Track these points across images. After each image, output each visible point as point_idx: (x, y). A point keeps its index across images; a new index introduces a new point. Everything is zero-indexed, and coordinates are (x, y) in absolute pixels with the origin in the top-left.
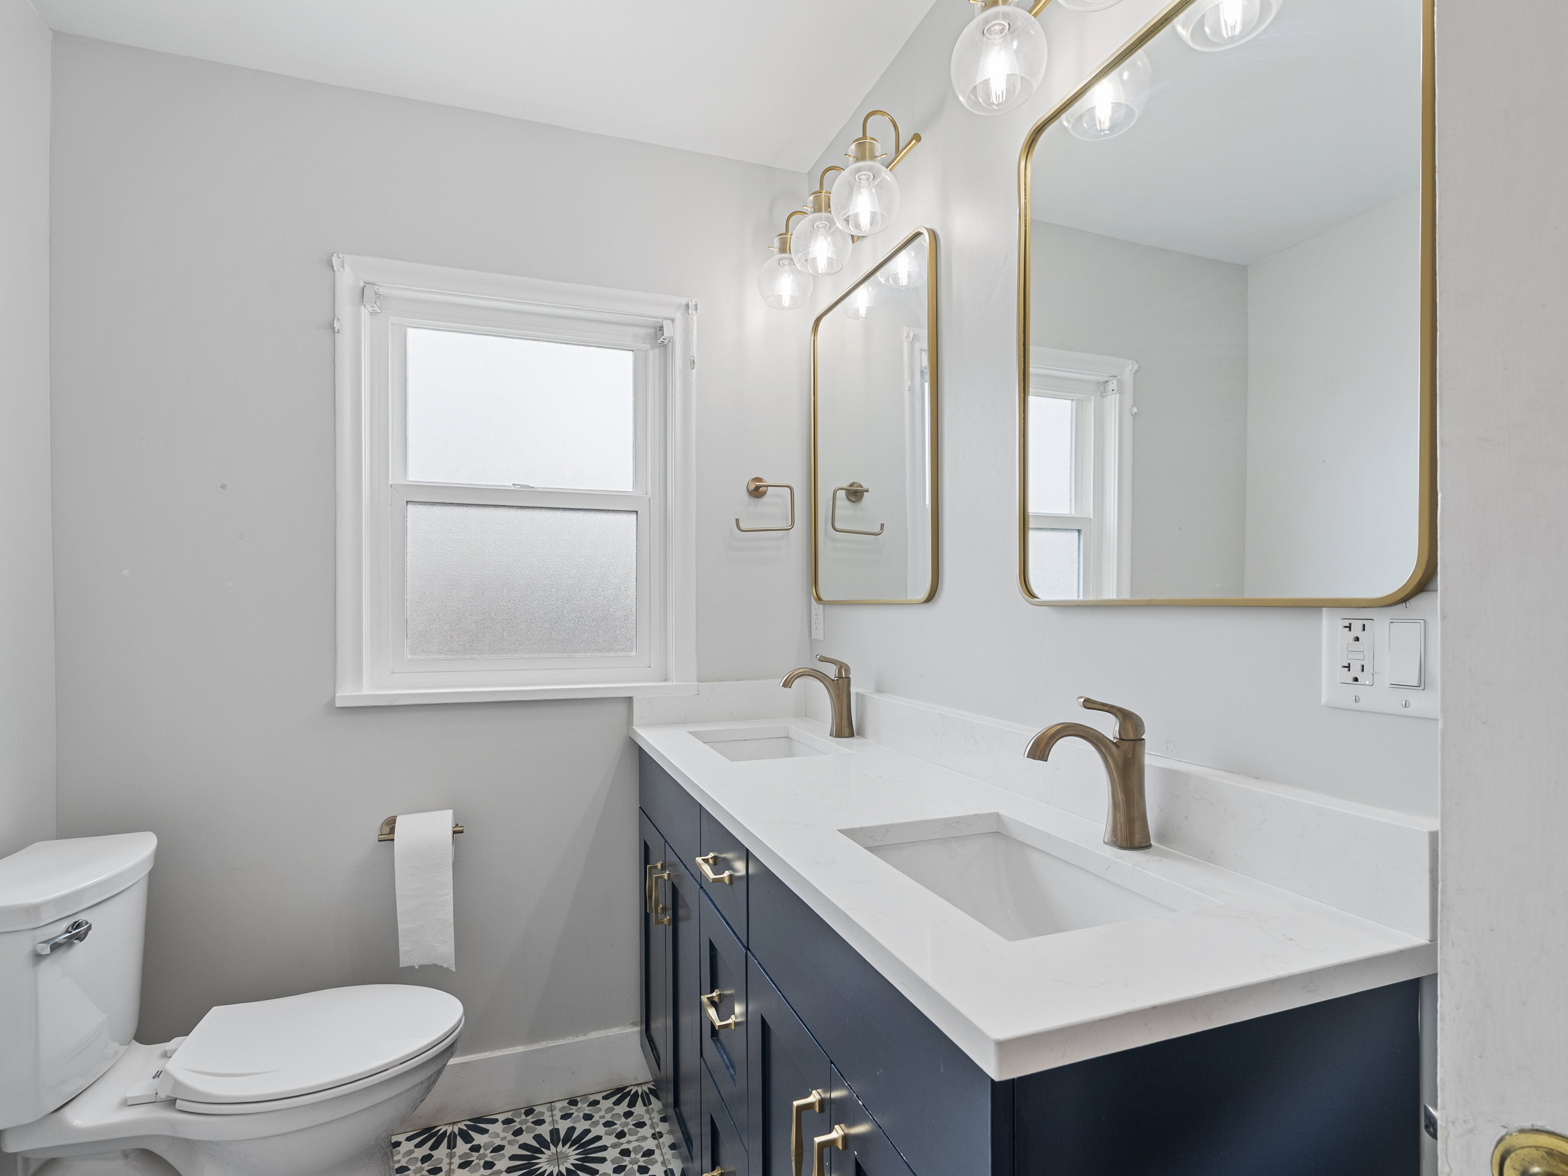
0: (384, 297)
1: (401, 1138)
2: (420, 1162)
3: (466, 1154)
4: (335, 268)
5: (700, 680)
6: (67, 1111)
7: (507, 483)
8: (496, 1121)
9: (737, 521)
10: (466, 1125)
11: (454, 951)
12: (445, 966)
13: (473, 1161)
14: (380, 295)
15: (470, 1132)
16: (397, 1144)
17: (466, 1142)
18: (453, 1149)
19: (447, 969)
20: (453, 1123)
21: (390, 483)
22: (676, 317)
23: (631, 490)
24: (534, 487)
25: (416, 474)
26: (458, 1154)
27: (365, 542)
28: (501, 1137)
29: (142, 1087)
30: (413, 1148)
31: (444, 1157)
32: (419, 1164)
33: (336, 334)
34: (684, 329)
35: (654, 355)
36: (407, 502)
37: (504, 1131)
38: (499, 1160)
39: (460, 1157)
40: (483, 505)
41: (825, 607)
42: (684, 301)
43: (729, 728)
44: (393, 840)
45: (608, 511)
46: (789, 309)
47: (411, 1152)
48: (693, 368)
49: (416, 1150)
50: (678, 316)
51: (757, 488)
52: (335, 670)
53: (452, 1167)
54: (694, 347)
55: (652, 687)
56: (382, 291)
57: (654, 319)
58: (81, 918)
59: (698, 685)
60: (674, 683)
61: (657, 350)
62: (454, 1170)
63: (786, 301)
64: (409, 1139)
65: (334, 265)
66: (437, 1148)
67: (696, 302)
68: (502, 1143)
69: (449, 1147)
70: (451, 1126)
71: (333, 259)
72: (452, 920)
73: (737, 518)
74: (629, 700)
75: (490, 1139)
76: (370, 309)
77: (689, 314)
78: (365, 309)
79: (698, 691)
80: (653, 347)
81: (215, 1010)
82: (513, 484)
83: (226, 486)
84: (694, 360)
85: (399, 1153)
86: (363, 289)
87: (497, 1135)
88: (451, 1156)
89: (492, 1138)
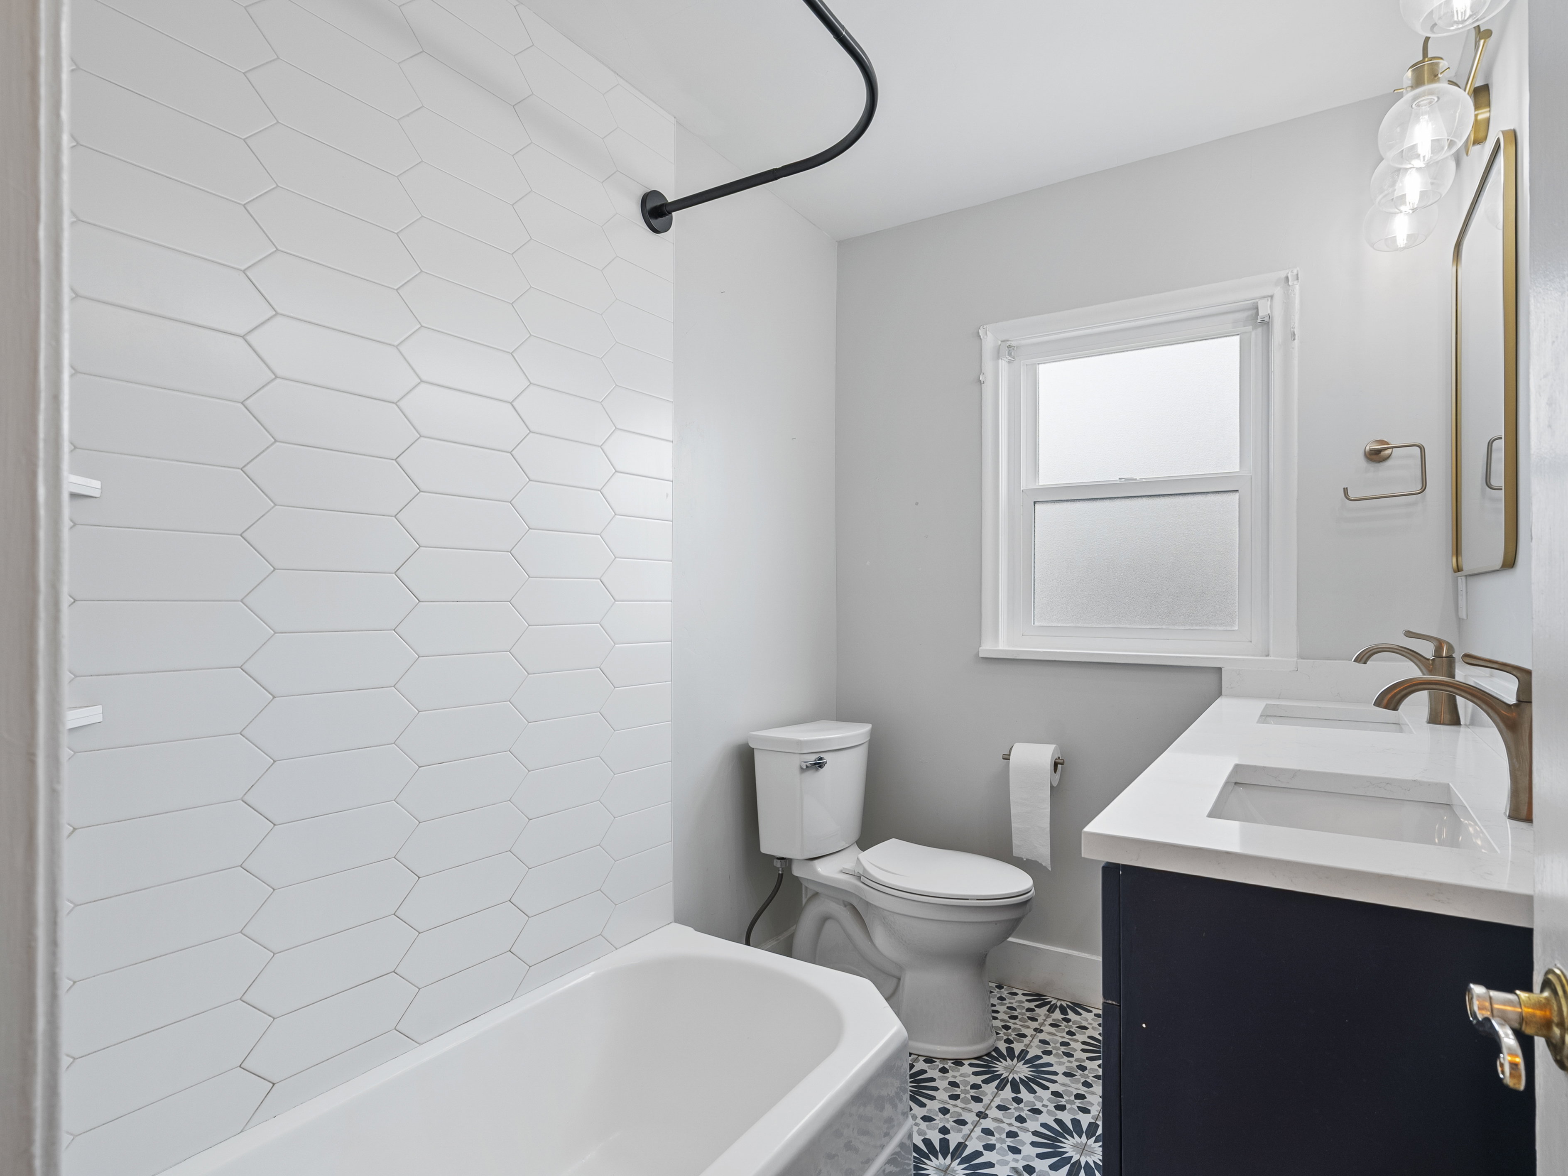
0: (1017, 347)
1: (1020, 992)
2: (1025, 1010)
3: (1059, 1020)
4: (981, 337)
5: (1301, 657)
6: (816, 862)
7: (1114, 477)
8: (1091, 1012)
9: (1346, 490)
10: (1067, 1004)
11: (1049, 854)
12: (1044, 864)
13: (1061, 1026)
14: (1014, 347)
15: (1068, 1009)
16: (1016, 994)
17: (1062, 1014)
18: (1051, 1013)
19: (1045, 867)
20: (1059, 999)
21: (1022, 489)
22: (1275, 292)
23: (1238, 470)
24: (1136, 479)
25: (1045, 479)
26: (1053, 1018)
27: (1002, 536)
28: (1089, 1022)
29: (850, 865)
30: (1025, 1000)
31: (1042, 1014)
32: (1024, 1011)
33: (982, 385)
34: (1284, 302)
35: (1256, 335)
36: (1035, 503)
37: (1093, 1019)
38: (1080, 1034)
39: (1053, 1020)
40: (1092, 499)
41: (1468, 579)
42: (1283, 274)
43: (1319, 706)
44: (1009, 759)
45: (1208, 493)
46: (1404, 248)
47: (1022, 1002)
48: (1294, 340)
49: (1026, 1002)
50: (1278, 292)
51: (1379, 451)
52: (980, 630)
53: (1045, 1023)
54: (1297, 317)
55: (1243, 660)
56: (1013, 343)
57: (1251, 302)
58: (822, 755)
59: (1297, 662)
60: (1272, 658)
61: (1260, 330)
62: (1045, 1025)
63: (1401, 241)
64: (1024, 994)
65: (980, 335)
66: (1040, 1008)
67: (1298, 271)
68: (1087, 1026)
69: (1048, 1011)
70: (1056, 1001)
71: (980, 331)
72: (1048, 829)
73: (1346, 487)
74: (1219, 670)
75: (1080, 1020)
76: (1007, 360)
77: (1289, 286)
78: (1002, 362)
79: (1296, 668)
80: (1255, 328)
81: (893, 840)
82: (1120, 478)
83: (916, 504)
84: (1294, 332)
85: (1014, 999)
86: (999, 348)
87: (1087, 1020)
88: (1048, 1017)
89: (1082, 1020)
